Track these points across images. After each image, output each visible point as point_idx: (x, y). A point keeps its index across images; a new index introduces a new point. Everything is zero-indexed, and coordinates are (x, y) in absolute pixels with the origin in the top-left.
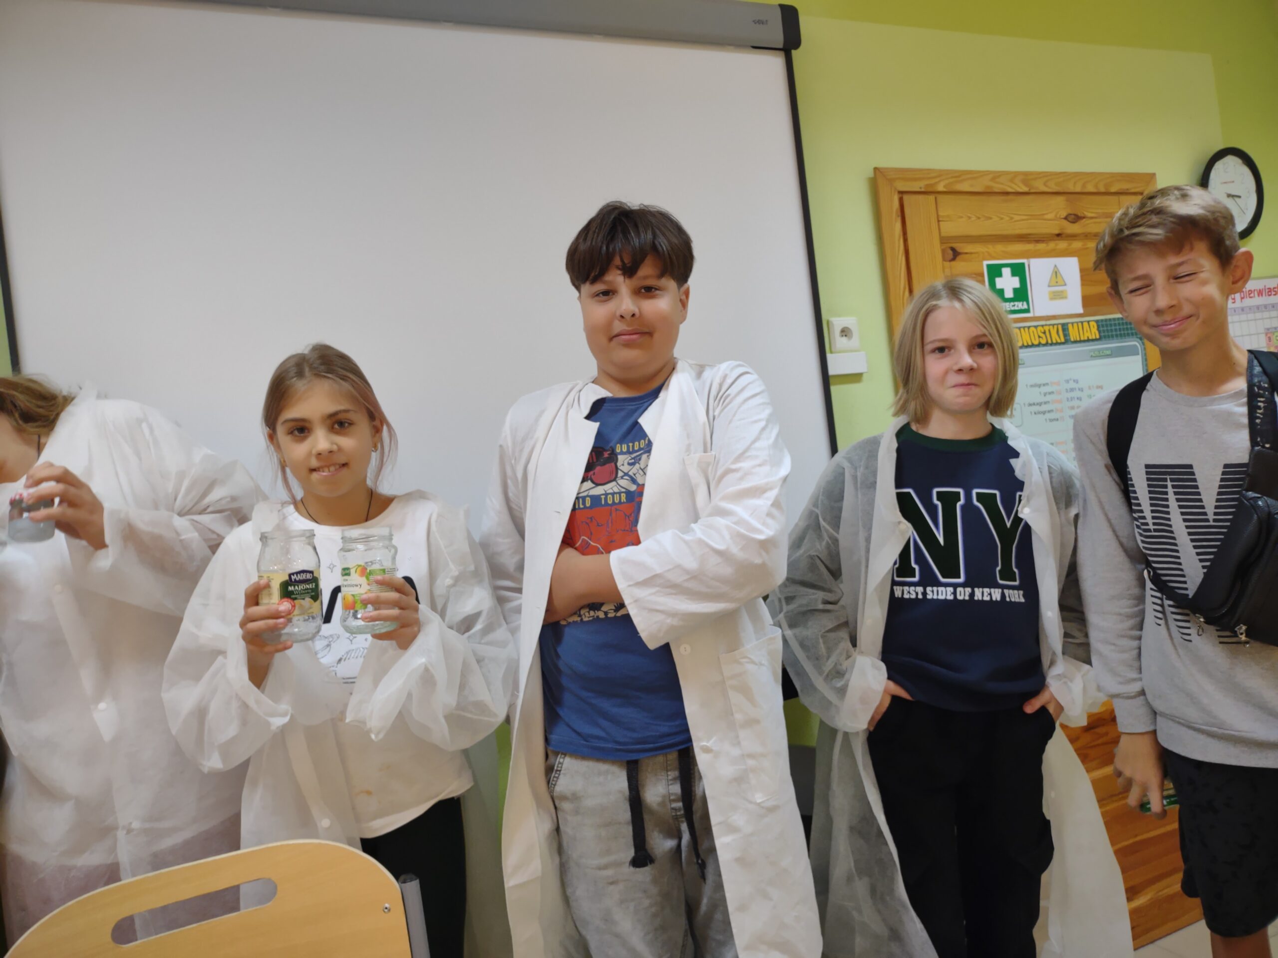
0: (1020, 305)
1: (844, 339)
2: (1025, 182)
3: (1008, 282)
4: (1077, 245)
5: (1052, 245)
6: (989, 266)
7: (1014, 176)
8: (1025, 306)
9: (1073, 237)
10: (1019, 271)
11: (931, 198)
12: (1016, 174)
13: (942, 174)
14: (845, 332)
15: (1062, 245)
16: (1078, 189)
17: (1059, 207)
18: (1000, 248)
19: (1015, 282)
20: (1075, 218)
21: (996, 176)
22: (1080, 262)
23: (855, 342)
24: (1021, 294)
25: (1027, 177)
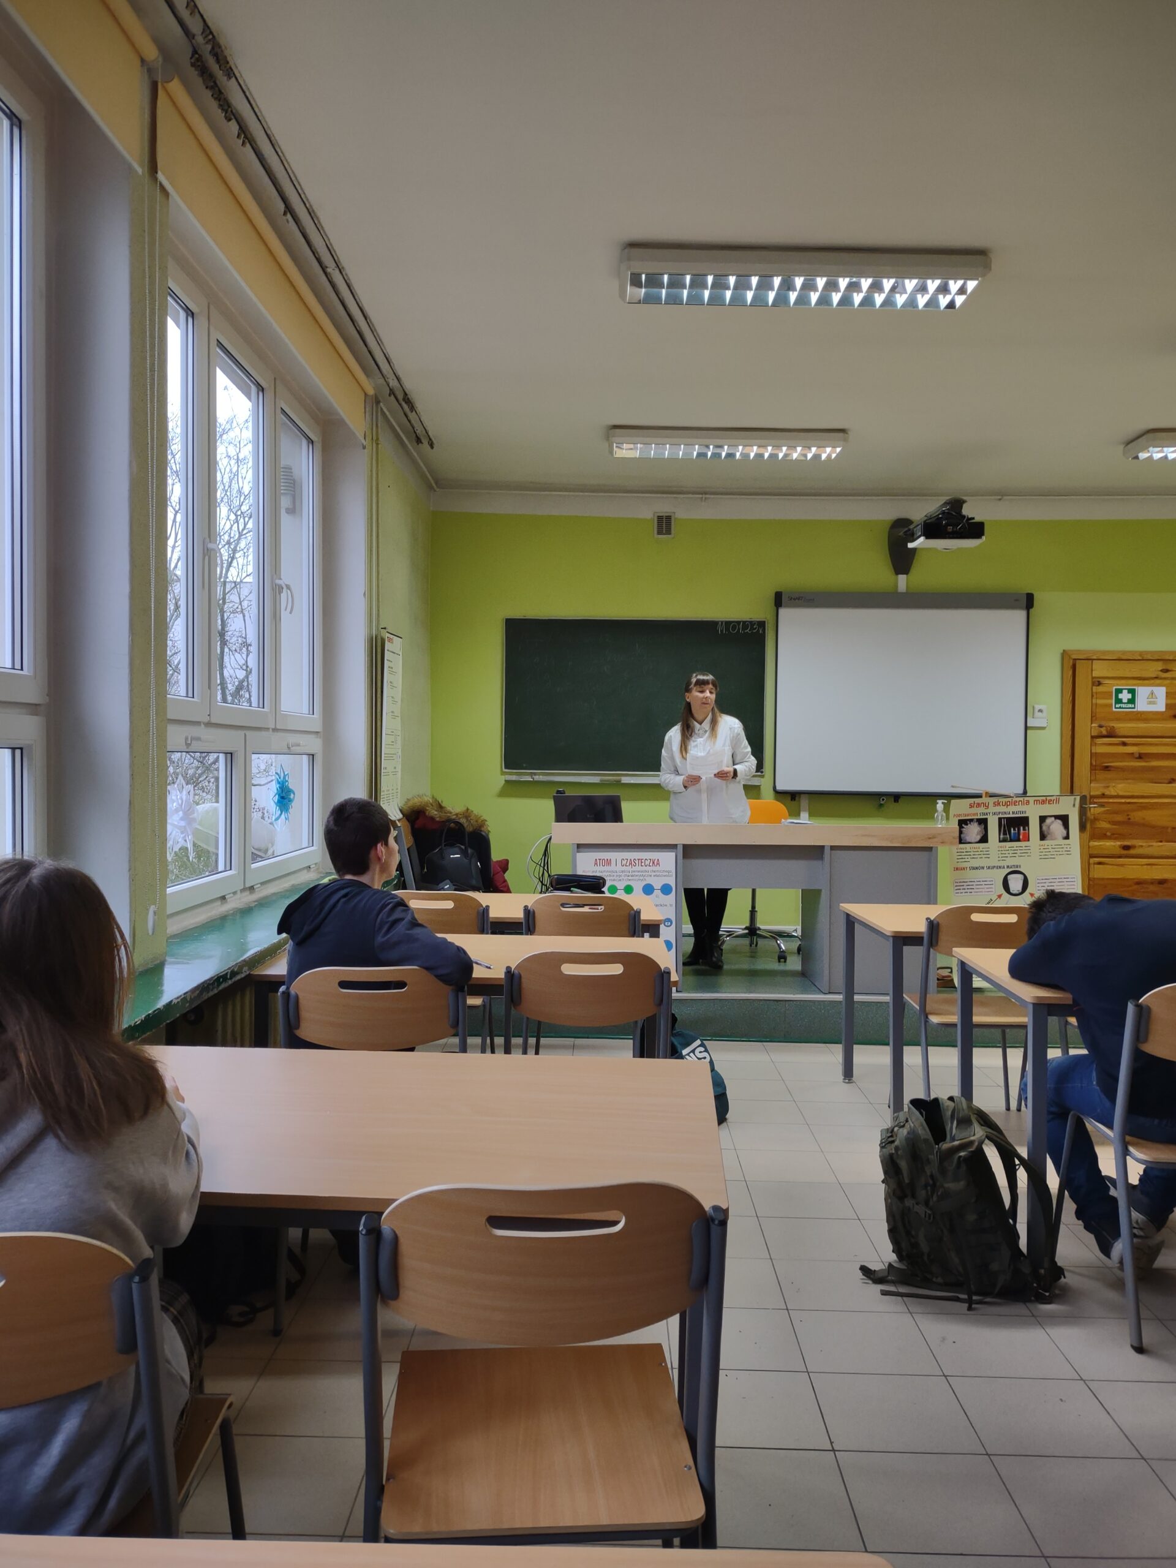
0: (1130, 706)
1: (1040, 713)
2: (1140, 655)
3: (1125, 696)
4: (1168, 682)
5: (1152, 681)
6: (1116, 689)
7: (1133, 653)
8: (1133, 706)
9: (1165, 679)
10: (1132, 692)
11: (1090, 661)
12: (1136, 652)
13: (1095, 652)
14: (1040, 711)
15: (1158, 681)
16: (1171, 658)
17: (1160, 666)
18: (1123, 682)
19: (1130, 696)
20: (1166, 671)
21: (1124, 652)
22: (1167, 689)
23: (1044, 714)
24: (1132, 701)
25: (1141, 653)
